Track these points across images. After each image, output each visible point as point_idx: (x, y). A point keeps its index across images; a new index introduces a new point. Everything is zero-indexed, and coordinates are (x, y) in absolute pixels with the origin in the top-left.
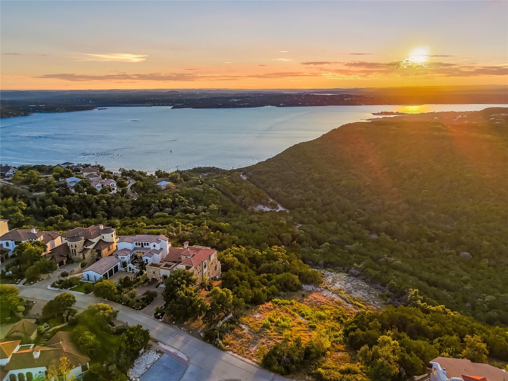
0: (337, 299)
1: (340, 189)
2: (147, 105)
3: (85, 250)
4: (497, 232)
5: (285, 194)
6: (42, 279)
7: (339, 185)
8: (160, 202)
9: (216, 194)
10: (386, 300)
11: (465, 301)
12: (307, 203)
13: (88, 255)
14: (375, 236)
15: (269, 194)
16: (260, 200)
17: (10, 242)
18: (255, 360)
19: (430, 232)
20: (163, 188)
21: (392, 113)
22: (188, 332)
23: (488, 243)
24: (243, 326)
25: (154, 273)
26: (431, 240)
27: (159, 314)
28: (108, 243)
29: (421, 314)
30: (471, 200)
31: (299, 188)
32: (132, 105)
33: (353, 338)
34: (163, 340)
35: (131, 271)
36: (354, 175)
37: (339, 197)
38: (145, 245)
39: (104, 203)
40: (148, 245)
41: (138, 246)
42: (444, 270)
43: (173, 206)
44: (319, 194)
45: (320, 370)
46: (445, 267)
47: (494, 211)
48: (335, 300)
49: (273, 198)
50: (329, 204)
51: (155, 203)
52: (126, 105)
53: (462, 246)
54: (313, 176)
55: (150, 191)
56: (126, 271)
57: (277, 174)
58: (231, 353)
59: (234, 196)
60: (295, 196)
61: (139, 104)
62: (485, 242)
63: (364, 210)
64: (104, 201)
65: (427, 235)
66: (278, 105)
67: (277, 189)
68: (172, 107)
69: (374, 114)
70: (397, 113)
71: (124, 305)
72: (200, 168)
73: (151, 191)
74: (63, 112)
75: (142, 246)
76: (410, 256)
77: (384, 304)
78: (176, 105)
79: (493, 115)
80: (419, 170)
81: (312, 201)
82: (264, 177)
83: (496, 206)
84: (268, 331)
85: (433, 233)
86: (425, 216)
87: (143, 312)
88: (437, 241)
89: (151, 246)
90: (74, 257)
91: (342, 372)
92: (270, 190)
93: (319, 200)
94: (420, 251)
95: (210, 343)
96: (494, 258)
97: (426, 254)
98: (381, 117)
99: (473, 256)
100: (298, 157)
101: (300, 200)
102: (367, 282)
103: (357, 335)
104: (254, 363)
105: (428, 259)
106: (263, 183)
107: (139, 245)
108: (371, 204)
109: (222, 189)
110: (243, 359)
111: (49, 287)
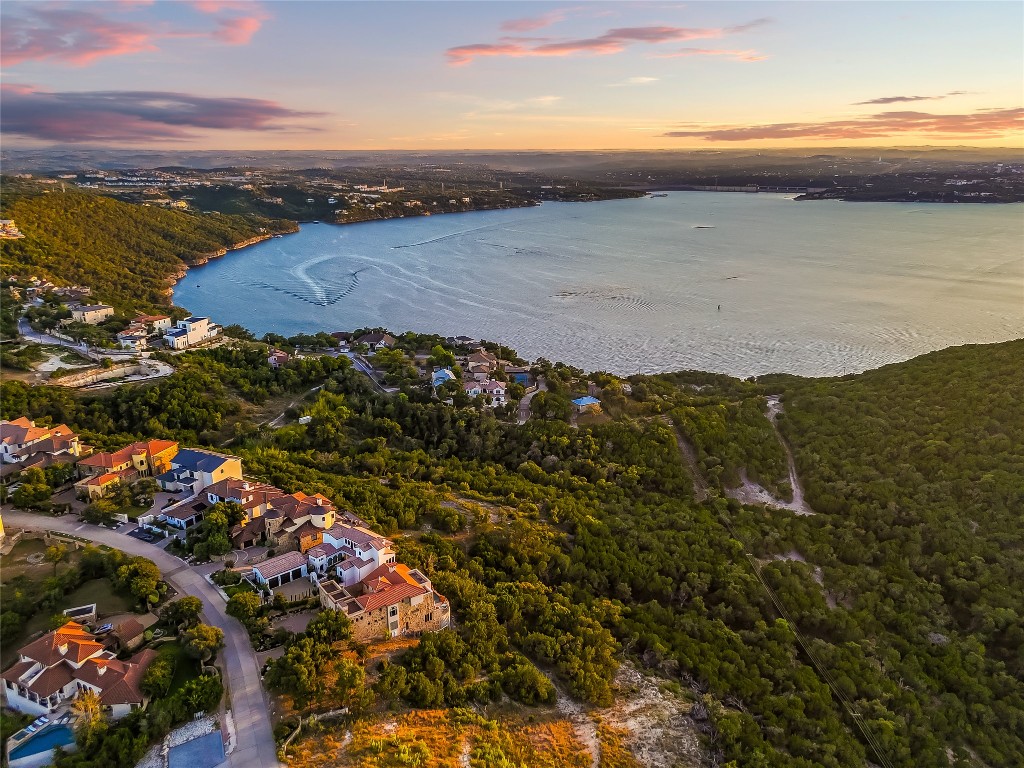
2: (750, 188)
3: (281, 532)
6: (211, 562)
8: (548, 440)
12: (856, 507)
13: (283, 540)
17: (214, 496)
20: (582, 409)
24: (348, 735)
28: (316, 528)
32: (719, 188)
34: (237, 709)
35: (314, 583)
43: (569, 452)
52: (708, 187)
55: (551, 413)
56: (309, 581)
61: (733, 188)
73: (553, 414)
74: (590, 200)
78: (811, 190)
81: (876, 504)
109: (688, 434)
111: (207, 577)
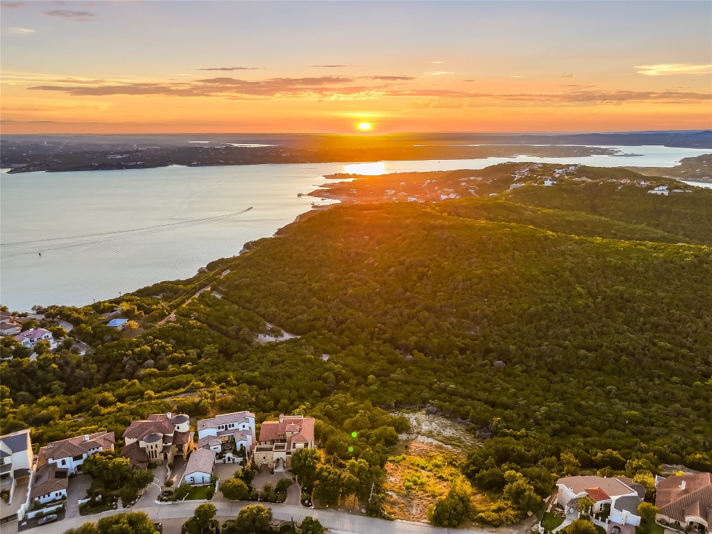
0: (435, 442)
1: (349, 300)
3: (165, 449)
4: (518, 333)
5: (285, 315)
6: (141, 496)
7: (345, 295)
8: (133, 353)
9: (199, 328)
10: (474, 434)
11: (527, 417)
13: (170, 454)
14: (409, 357)
15: (263, 316)
16: (258, 328)
17: (67, 459)
18: (423, 521)
19: (459, 342)
20: (120, 328)
21: (347, 176)
22: (348, 511)
23: (514, 347)
24: (390, 493)
25: (264, 458)
26: (462, 351)
27: (307, 502)
28: (184, 433)
29: (516, 441)
30: (486, 300)
31: (298, 304)
33: (480, 479)
34: (330, 526)
35: (231, 461)
36: (358, 280)
37: (351, 311)
38: (230, 427)
39: (54, 369)
40: (233, 426)
41: (221, 430)
42: (488, 385)
44: (325, 309)
45: (480, 514)
46: (487, 381)
47: (510, 311)
48: (434, 444)
49: (270, 322)
50: (342, 322)
51: (127, 355)
53: (492, 354)
54: (310, 285)
55: (107, 337)
56: (225, 463)
57: (263, 287)
58: (399, 520)
59: (223, 327)
60: (300, 317)
62: (511, 347)
63: (384, 324)
64: (54, 365)
65: (457, 346)
66: (190, 165)
67: (274, 309)
68: (9, 170)
69: (327, 177)
70: (354, 176)
71: (260, 501)
72: (146, 289)
73: (109, 337)
75: (226, 429)
76: (453, 375)
77: (474, 438)
79: (463, 179)
80: (427, 269)
81: (323, 321)
82: (248, 294)
83: (511, 304)
84: (414, 492)
85: (463, 343)
86: (447, 324)
87: (288, 504)
88: (468, 352)
89: (237, 426)
90: (153, 460)
91: (494, 511)
92: (262, 310)
93: (330, 317)
94: (459, 366)
95: (377, 517)
96: (523, 362)
97: (465, 368)
98: (338, 181)
99: (506, 363)
100: (281, 260)
101: (308, 321)
102: (447, 418)
103: (483, 476)
104: (425, 524)
105: (469, 375)
106: (249, 301)
107: (223, 427)
108: (389, 316)
109: (203, 319)
110: (413, 523)
111: (157, 502)
